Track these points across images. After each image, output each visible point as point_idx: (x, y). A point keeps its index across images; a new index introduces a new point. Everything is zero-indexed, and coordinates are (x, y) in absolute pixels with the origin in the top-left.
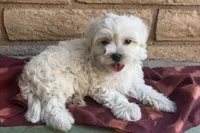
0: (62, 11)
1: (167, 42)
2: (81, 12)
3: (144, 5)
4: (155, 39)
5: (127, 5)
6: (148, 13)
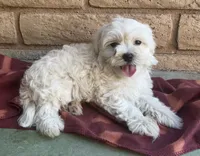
0: (75, 16)
1: (192, 51)
2: (94, 17)
3: (163, 10)
4: (177, 48)
5: (144, 9)
6: (168, 19)
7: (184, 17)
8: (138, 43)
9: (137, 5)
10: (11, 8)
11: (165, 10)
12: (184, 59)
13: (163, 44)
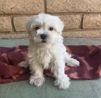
4: (82, 28)
5: (70, 13)
6: (79, 17)
7: (85, 15)
8: (51, 29)
9: (66, 11)
10: (8, 15)
11: (77, 13)
12: (85, 33)
13: (77, 27)
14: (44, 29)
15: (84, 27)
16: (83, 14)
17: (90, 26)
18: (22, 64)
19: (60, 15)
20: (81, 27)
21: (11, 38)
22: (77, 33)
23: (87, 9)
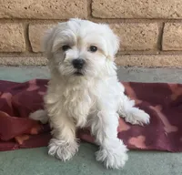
3: (151, 19)
5: (137, 19)
6: (155, 27)
13: (151, 47)
14: (80, 49)
15: (164, 48)
16: (163, 21)
17: (178, 45)
18: (36, 115)
19: (118, 23)
20: (160, 47)
21: (24, 65)
22: (151, 58)
23: (171, 13)
